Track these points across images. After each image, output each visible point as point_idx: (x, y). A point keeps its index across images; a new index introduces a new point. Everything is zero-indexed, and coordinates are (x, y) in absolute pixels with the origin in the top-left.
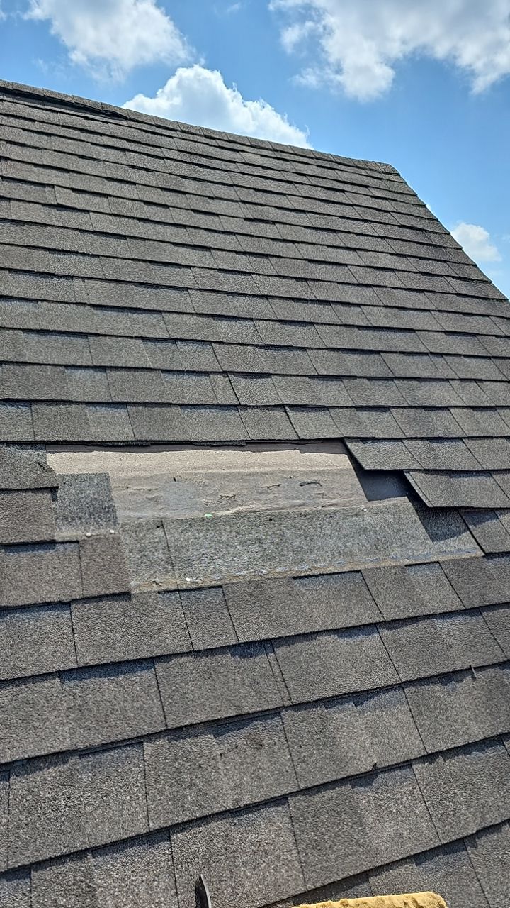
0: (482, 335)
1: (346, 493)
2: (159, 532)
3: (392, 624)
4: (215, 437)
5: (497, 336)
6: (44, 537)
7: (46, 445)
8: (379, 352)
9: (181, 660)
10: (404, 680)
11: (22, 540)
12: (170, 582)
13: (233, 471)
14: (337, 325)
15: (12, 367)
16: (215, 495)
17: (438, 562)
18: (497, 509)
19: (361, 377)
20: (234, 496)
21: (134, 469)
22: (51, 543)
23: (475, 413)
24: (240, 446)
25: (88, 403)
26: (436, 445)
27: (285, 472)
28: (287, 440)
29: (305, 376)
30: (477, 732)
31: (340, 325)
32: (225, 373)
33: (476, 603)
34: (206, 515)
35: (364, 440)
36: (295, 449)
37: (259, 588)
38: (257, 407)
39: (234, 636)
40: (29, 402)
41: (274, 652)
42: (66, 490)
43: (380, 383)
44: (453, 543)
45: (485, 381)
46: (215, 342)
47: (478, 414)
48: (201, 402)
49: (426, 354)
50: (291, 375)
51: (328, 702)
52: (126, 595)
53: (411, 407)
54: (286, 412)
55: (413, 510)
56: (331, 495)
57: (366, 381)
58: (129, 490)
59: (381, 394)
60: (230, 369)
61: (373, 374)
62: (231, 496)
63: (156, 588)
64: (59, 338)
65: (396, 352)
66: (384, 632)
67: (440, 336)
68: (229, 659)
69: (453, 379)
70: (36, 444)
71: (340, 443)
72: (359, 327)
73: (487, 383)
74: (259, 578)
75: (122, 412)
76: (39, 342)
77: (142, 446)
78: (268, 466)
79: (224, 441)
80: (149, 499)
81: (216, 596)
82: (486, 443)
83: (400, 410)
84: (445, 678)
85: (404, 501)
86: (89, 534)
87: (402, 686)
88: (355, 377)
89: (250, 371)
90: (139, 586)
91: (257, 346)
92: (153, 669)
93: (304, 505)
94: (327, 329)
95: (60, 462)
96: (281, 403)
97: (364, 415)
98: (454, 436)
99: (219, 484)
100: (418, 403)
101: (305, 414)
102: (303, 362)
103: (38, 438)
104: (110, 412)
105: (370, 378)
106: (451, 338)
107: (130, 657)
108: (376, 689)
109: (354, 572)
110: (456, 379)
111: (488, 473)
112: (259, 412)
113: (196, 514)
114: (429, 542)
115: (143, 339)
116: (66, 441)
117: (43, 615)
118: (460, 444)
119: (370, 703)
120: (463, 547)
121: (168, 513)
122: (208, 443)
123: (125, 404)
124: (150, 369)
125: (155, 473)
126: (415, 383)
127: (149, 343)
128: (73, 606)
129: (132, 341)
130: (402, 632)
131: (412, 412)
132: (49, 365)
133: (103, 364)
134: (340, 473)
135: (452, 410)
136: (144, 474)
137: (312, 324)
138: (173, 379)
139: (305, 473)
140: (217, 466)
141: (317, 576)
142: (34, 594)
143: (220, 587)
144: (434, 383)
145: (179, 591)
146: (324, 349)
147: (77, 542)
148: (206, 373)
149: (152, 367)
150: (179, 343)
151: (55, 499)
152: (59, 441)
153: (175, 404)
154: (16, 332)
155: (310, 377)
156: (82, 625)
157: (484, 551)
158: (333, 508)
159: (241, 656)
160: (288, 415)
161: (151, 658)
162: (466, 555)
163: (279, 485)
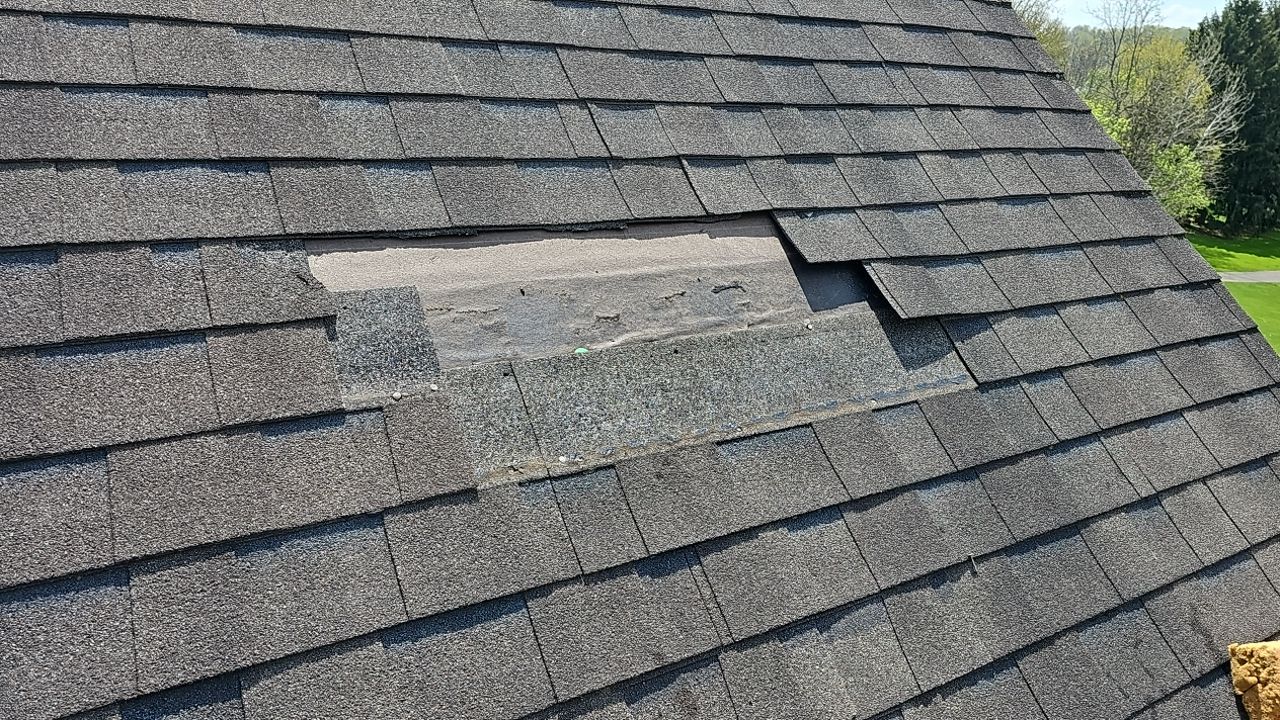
0: (955, 30)
1: (781, 301)
2: (508, 385)
3: (861, 504)
4: (578, 216)
5: (975, 33)
6: (326, 406)
7: (304, 240)
8: (810, 62)
9: (565, 590)
10: (883, 587)
11: (288, 414)
12: (535, 464)
13: (611, 274)
14: (746, 14)
15: (226, 98)
16: (588, 315)
17: (916, 402)
18: (990, 314)
19: (789, 105)
20: (618, 316)
21: (456, 277)
22: (336, 416)
23: (952, 160)
24: (618, 230)
25: (366, 163)
26: (901, 216)
27: (689, 271)
28: (689, 217)
29: (705, 104)
30: (984, 654)
31: (751, 15)
32: (582, 102)
33: (971, 461)
34: (577, 351)
35: (801, 212)
36: (701, 232)
37: (669, 464)
38: (637, 161)
39: (640, 544)
40: (265, 163)
41: (701, 563)
42: (349, 319)
43: (817, 114)
44: (934, 371)
45: (964, 107)
46: (562, 46)
47: (956, 163)
48: (548, 155)
49: (879, 64)
50: (685, 104)
51: (782, 632)
52: (470, 494)
53: (864, 155)
54: (683, 168)
55: (877, 321)
56: (759, 305)
57: (795, 110)
58: (453, 315)
59: (819, 135)
60: (591, 95)
61: (805, 100)
62: (612, 316)
63: (515, 478)
64: (302, 41)
65: (836, 62)
66: (851, 516)
67: (896, 33)
68: (635, 582)
69: (919, 106)
70: (287, 241)
71: (767, 220)
72: (780, 18)
73: (967, 111)
74: (668, 448)
75: (423, 177)
76: (267, 48)
77: (463, 235)
78: (663, 262)
79: (593, 223)
80: (486, 328)
81: (606, 484)
82: (969, 208)
83: (848, 160)
84: (937, 578)
85: (862, 310)
86: (397, 395)
87: (880, 596)
88: (780, 105)
89: (621, 97)
90: (488, 476)
91: (627, 52)
92: (524, 610)
93: (722, 325)
94: (731, 21)
95: (334, 270)
96: (674, 153)
97: (799, 170)
98: (927, 200)
99: (593, 296)
100: (874, 148)
101: (712, 171)
102: (701, 81)
103: (291, 229)
104: (404, 176)
105: (802, 107)
106: (912, 35)
107: (488, 596)
108: (845, 605)
109: (802, 426)
110: (923, 106)
111: (975, 257)
112: (644, 169)
113: (563, 350)
114: (902, 371)
115: (445, 41)
116: (338, 233)
117: (339, 538)
118: (934, 213)
119: (840, 625)
120: (948, 377)
121: (518, 349)
122: (568, 227)
123: (426, 163)
124: (460, 98)
125: (490, 282)
126: (866, 113)
127: (454, 49)
128: (388, 518)
129: (425, 45)
130: (873, 513)
131: (865, 162)
132: (290, 92)
133: (382, 90)
134: (769, 268)
135: (921, 158)
136: (473, 285)
137: (708, 12)
138: (500, 113)
139: (720, 271)
140: (587, 266)
141: (751, 437)
142: (320, 503)
143: (612, 466)
144: (892, 113)
145: (550, 478)
146: (731, 57)
147: (380, 409)
148: (552, 103)
149: (464, 92)
150: (503, 48)
151: (332, 337)
152: (325, 234)
153: (508, 160)
154: (223, 30)
155: (714, 106)
156: (406, 550)
157: (976, 380)
158: (764, 326)
159: (653, 576)
160: (686, 173)
161: (520, 593)
162: (953, 389)
163: (682, 294)
